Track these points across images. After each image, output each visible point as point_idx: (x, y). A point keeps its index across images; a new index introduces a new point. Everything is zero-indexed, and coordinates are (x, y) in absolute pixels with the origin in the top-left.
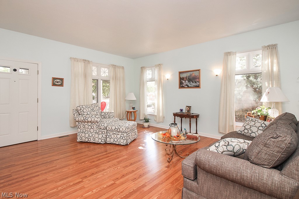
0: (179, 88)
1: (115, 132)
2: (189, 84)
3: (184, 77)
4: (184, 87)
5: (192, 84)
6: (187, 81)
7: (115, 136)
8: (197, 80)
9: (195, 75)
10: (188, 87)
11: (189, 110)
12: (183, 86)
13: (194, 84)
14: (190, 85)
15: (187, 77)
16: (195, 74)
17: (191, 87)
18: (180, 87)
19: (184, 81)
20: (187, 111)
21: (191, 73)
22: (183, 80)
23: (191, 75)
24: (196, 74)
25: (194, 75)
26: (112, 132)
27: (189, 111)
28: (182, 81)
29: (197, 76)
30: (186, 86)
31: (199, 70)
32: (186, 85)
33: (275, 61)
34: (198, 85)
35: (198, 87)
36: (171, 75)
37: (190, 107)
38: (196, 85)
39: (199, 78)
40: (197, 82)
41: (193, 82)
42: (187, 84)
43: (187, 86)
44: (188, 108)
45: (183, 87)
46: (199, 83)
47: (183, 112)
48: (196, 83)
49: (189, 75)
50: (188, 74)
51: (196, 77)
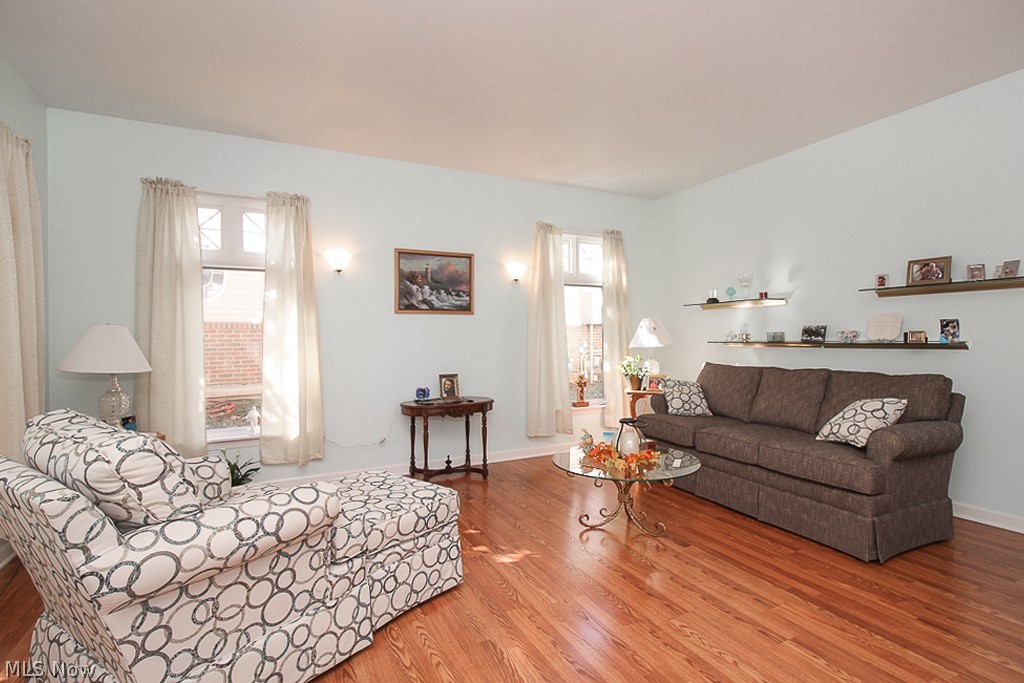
0: (396, 313)
1: (409, 545)
2: (433, 297)
3: (417, 270)
4: (417, 308)
5: (446, 298)
6: (427, 287)
7: (416, 560)
8: (464, 288)
9: (457, 272)
10: (432, 308)
11: (452, 388)
12: (413, 305)
13: (454, 300)
14: (437, 304)
15: (426, 272)
16: (457, 267)
17: (441, 310)
18: (400, 309)
19: (415, 287)
20: (446, 392)
21: (445, 261)
22: (411, 282)
23: (442, 268)
24: (460, 266)
25: (452, 268)
26: (397, 549)
27: (451, 391)
28: (407, 287)
29: (464, 273)
30: (424, 307)
31: (469, 257)
32: (424, 301)
33: (623, 266)
34: (465, 304)
35: (467, 309)
36: (355, 257)
37: (452, 378)
38: (458, 303)
39: (470, 282)
40: (464, 293)
41: (449, 293)
42: (426, 297)
43: (426, 303)
44: (448, 382)
45: (410, 308)
46: (468, 298)
47: (429, 398)
48: (458, 295)
49: (436, 267)
50: (433, 264)
51: (461, 276)
